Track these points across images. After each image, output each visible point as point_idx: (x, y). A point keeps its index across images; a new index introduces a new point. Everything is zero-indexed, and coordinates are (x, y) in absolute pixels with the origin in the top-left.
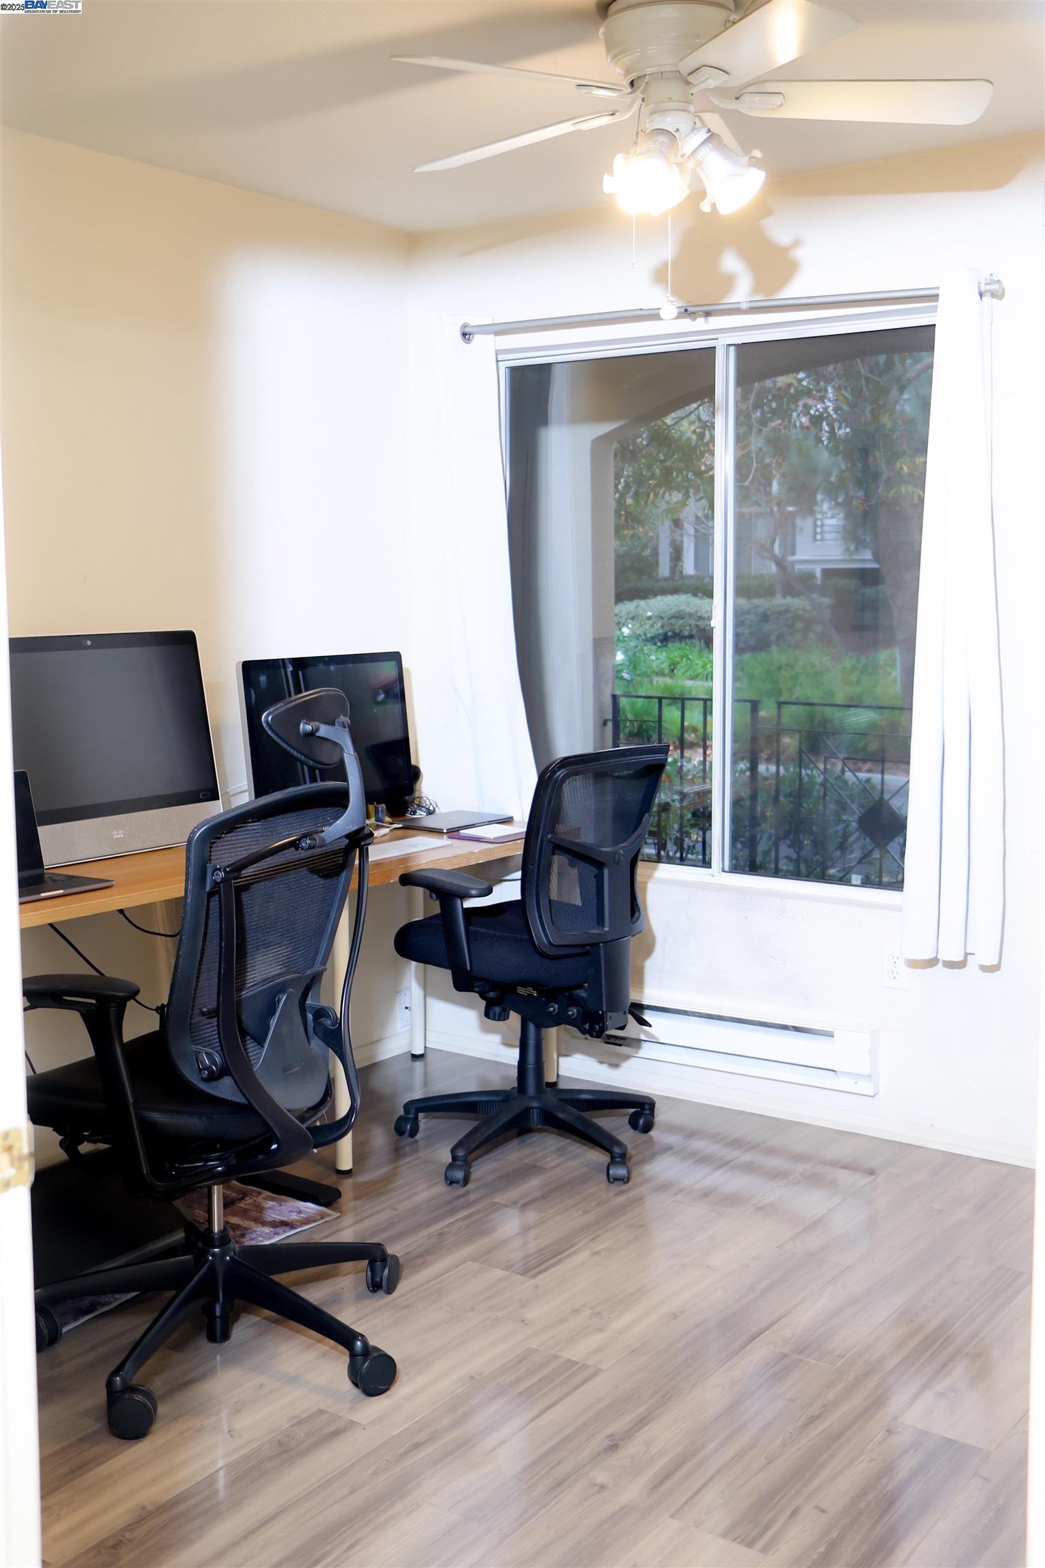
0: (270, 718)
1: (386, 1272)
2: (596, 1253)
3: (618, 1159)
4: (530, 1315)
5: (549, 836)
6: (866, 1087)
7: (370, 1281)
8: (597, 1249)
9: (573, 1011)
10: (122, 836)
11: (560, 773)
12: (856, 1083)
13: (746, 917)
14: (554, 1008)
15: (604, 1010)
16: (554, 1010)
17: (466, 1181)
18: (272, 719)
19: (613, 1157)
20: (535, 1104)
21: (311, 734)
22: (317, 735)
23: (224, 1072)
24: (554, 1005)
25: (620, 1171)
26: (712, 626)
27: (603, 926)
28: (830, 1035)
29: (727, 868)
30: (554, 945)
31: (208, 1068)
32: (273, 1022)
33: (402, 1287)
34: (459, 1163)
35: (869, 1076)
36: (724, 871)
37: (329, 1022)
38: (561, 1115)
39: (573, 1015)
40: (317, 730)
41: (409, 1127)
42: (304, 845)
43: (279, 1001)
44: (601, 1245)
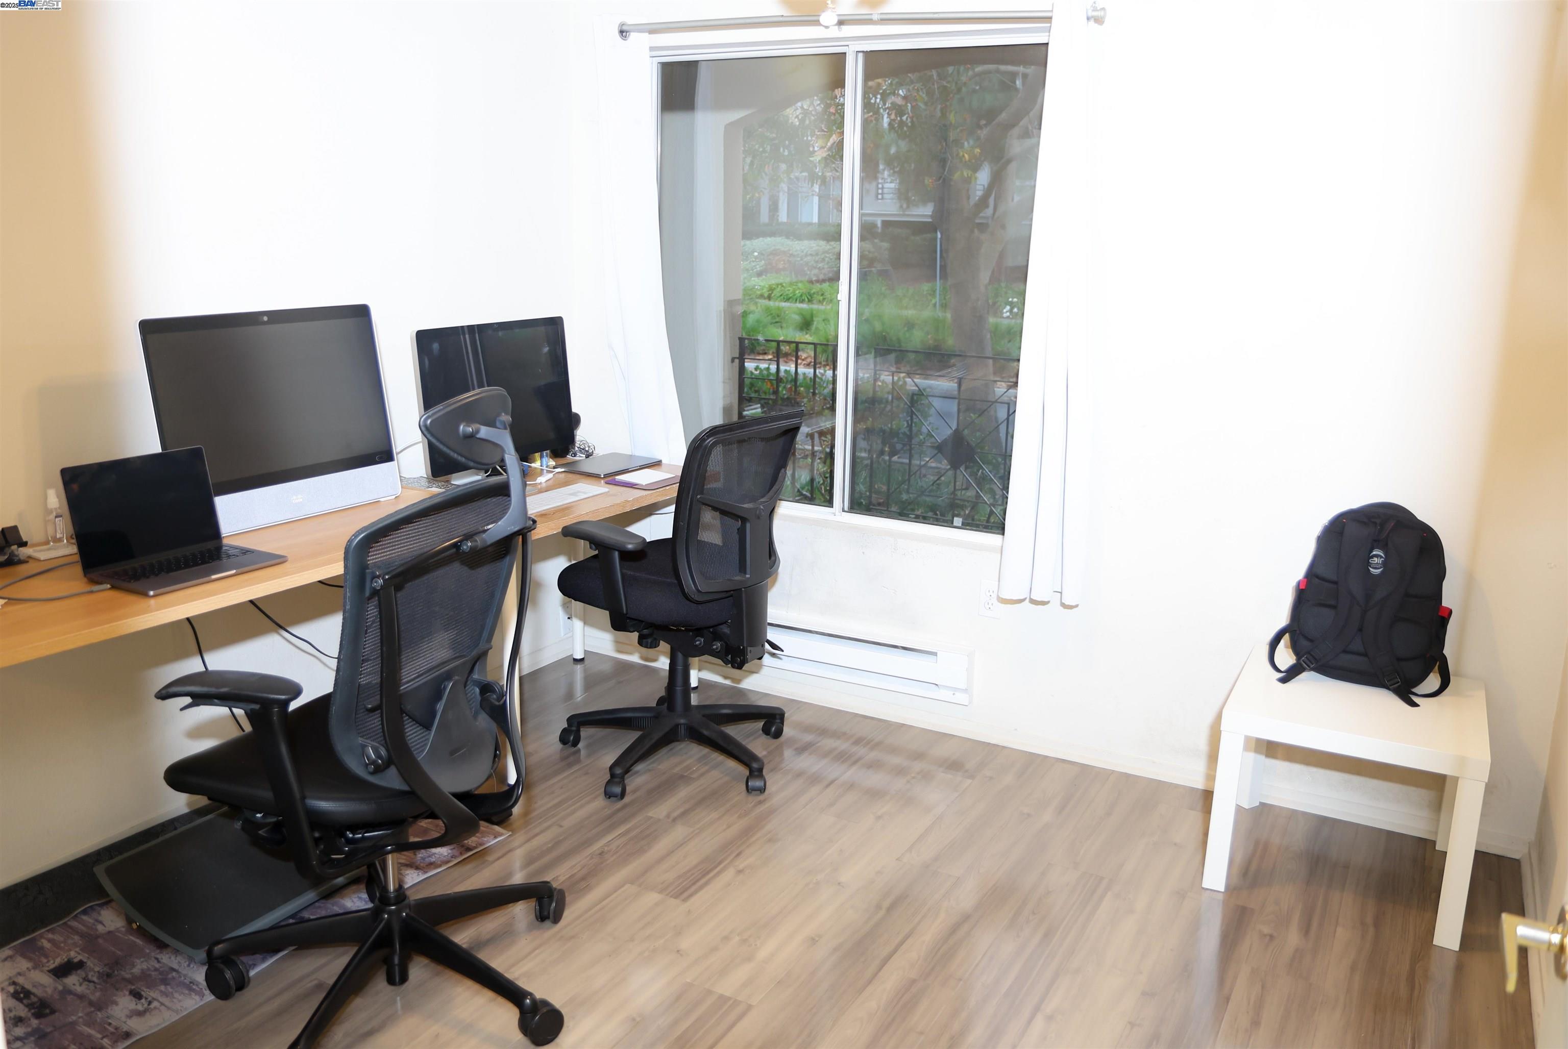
0: (429, 422)
1: (554, 905)
2: (740, 872)
3: (756, 773)
4: (685, 943)
5: (699, 497)
6: (961, 698)
7: (538, 913)
8: (741, 867)
9: (717, 645)
10: (301, 500)
11: (710, 441)
12: (954, 694)
13: (863, 553)
14: (699, 641)
15: (745, 646)
16: (700, 644)
17: (623, 795)
18: (431, 423)
19: (751, 772)
20: (682, 721)
21: (472, 436)
22: (478, 436)
23: (388, 763)
24: (697, 638)
25: (758, 783)
26: (839, 299)
27: (745, 573)
28: (935, 654)
29: (846, 509)
30: (701, 592)
31: (373, 762)
32: (440, 707)
33: (568, 915)
34: (617, 780)
35: (966, 690)
36: (844, 511)
37: (495, 696)
38: (706, 732)
39: (717, 648)
40: (478, 431)
41: (572, 738)
42: (465, 547)
43: (445, 688)
44: (741, 864)
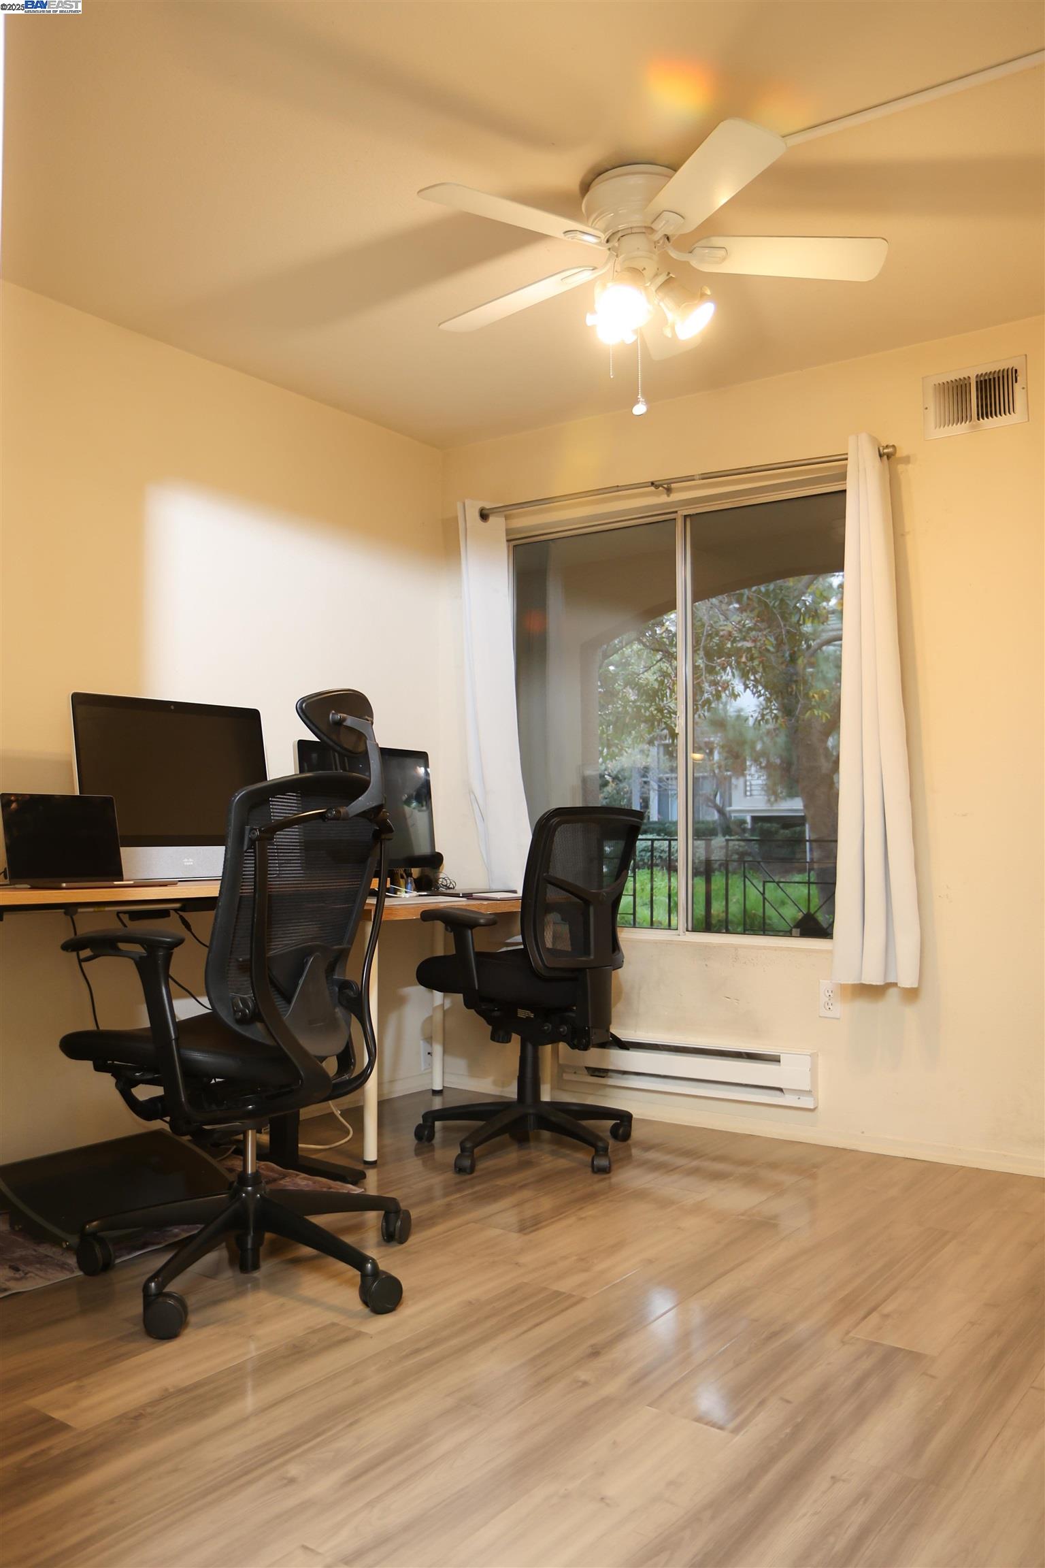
0: (304, 705)
1: (399, 1223)
2: (582, 1219)
3: (601, 1153)
4: (523, 1259)
5: (545, 874)
6: (807, 1102)
7: (384, 1230)
8: (583, 1216)
9: (564, 1029)
11: (555, 820)
12: (799, 1098)
13: (706, 965)
14: (547, 1027)
15: (590, 1026)
16: (548, 1029)
17: (472, 1169)
19: (597, 1151)
20: (531, 1111)
21: (339, 723)
22: (345, 724)
23: (256, 1017)
24: (548, 1024)
25: (602, 1162)
26: (677, 732)
27: (589, 954)
28: (775, 1060)
29: (690, 929)
30: (548, 967)
31: (243, 1011)
32: (301, 982)
33: (412, 1240)
34: (467, 1154)
35: (810, 1091)
36: (687, 931)
37: (352, 993)
38: (553, 1119)
39: (564, 1031)
40: (344, 720)
41: (426, 1133)
42: (329, 815)
43: (307, 962)
44: (583, 1214)
